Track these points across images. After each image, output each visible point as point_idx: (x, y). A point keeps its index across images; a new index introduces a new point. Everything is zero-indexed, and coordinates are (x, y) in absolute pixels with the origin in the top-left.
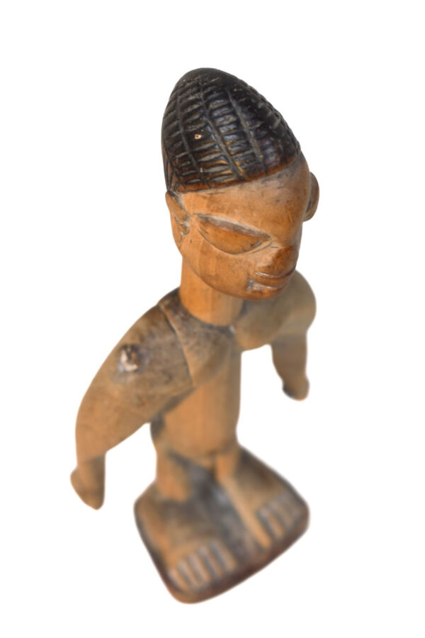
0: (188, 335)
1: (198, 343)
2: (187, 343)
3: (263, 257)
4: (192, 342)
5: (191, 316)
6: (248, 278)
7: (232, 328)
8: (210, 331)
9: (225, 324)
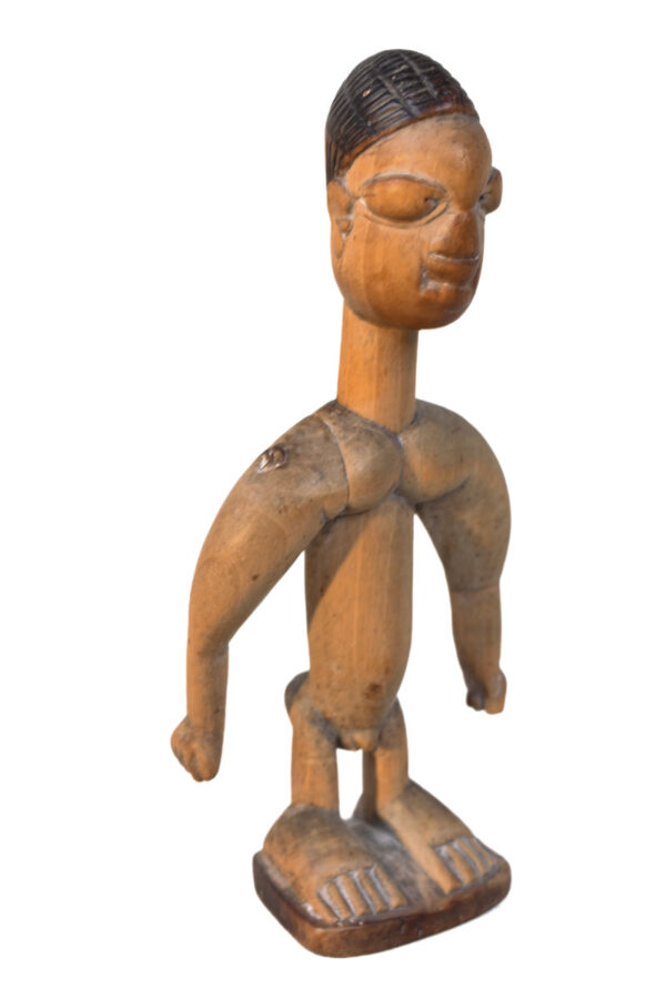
0: (346, 429)
1: (358, 439)
2: (345, 437)
3: (438, 230)
4: (351, 437)
5: (350, 412)
6: (421, 266)
7: (401, 439)
8: (373, 430)
9: (392, 429)
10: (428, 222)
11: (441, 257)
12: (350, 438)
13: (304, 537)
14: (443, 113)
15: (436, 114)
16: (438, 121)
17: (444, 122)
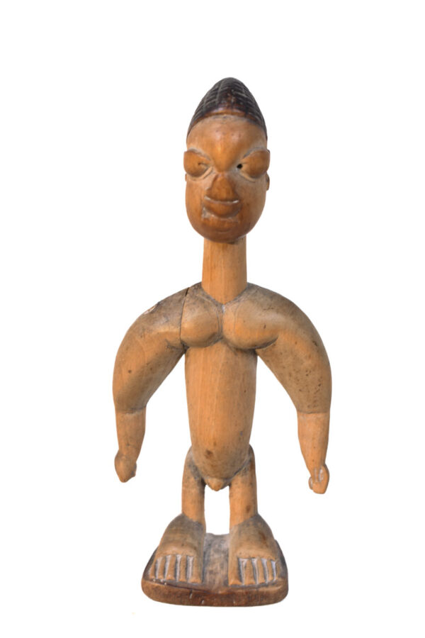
3: (208, 182)
6: (201, 204)
7: (224, 308)
8: (207, 300)
9: (219, 301)
10: (205, 178)
11: (209, 199)
12: (190, 302)
13: (157, 354)
14: (218, 114)
15: (214, 114)
16: (214, 118)
17: (217, 119)
